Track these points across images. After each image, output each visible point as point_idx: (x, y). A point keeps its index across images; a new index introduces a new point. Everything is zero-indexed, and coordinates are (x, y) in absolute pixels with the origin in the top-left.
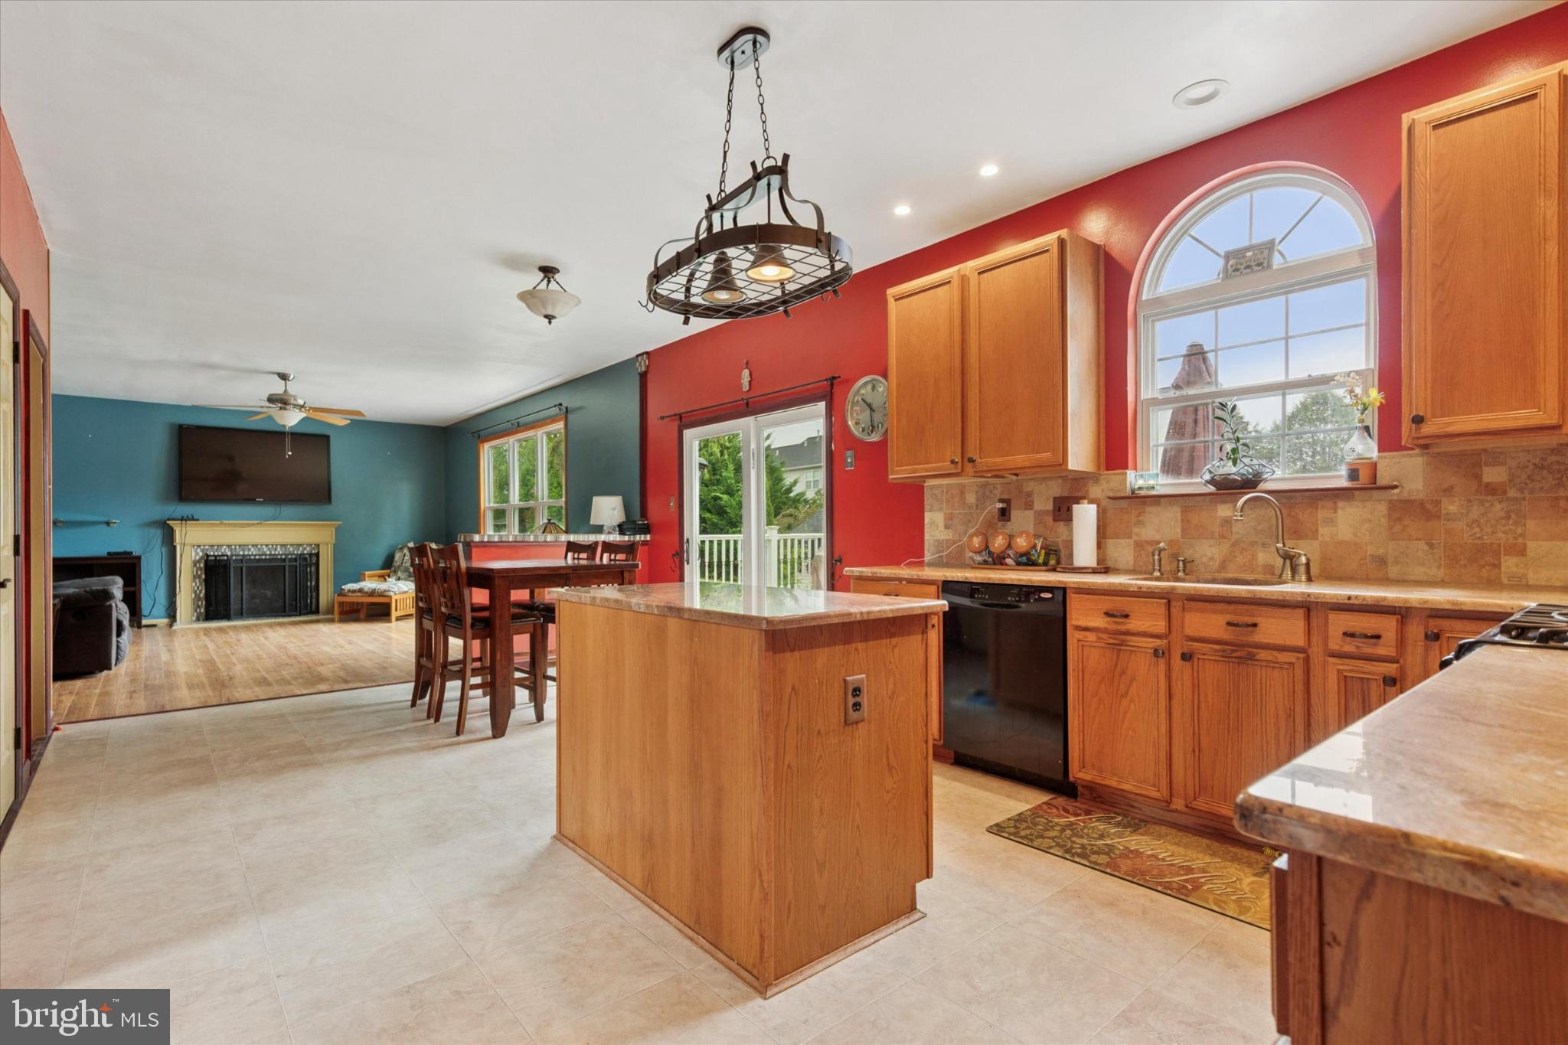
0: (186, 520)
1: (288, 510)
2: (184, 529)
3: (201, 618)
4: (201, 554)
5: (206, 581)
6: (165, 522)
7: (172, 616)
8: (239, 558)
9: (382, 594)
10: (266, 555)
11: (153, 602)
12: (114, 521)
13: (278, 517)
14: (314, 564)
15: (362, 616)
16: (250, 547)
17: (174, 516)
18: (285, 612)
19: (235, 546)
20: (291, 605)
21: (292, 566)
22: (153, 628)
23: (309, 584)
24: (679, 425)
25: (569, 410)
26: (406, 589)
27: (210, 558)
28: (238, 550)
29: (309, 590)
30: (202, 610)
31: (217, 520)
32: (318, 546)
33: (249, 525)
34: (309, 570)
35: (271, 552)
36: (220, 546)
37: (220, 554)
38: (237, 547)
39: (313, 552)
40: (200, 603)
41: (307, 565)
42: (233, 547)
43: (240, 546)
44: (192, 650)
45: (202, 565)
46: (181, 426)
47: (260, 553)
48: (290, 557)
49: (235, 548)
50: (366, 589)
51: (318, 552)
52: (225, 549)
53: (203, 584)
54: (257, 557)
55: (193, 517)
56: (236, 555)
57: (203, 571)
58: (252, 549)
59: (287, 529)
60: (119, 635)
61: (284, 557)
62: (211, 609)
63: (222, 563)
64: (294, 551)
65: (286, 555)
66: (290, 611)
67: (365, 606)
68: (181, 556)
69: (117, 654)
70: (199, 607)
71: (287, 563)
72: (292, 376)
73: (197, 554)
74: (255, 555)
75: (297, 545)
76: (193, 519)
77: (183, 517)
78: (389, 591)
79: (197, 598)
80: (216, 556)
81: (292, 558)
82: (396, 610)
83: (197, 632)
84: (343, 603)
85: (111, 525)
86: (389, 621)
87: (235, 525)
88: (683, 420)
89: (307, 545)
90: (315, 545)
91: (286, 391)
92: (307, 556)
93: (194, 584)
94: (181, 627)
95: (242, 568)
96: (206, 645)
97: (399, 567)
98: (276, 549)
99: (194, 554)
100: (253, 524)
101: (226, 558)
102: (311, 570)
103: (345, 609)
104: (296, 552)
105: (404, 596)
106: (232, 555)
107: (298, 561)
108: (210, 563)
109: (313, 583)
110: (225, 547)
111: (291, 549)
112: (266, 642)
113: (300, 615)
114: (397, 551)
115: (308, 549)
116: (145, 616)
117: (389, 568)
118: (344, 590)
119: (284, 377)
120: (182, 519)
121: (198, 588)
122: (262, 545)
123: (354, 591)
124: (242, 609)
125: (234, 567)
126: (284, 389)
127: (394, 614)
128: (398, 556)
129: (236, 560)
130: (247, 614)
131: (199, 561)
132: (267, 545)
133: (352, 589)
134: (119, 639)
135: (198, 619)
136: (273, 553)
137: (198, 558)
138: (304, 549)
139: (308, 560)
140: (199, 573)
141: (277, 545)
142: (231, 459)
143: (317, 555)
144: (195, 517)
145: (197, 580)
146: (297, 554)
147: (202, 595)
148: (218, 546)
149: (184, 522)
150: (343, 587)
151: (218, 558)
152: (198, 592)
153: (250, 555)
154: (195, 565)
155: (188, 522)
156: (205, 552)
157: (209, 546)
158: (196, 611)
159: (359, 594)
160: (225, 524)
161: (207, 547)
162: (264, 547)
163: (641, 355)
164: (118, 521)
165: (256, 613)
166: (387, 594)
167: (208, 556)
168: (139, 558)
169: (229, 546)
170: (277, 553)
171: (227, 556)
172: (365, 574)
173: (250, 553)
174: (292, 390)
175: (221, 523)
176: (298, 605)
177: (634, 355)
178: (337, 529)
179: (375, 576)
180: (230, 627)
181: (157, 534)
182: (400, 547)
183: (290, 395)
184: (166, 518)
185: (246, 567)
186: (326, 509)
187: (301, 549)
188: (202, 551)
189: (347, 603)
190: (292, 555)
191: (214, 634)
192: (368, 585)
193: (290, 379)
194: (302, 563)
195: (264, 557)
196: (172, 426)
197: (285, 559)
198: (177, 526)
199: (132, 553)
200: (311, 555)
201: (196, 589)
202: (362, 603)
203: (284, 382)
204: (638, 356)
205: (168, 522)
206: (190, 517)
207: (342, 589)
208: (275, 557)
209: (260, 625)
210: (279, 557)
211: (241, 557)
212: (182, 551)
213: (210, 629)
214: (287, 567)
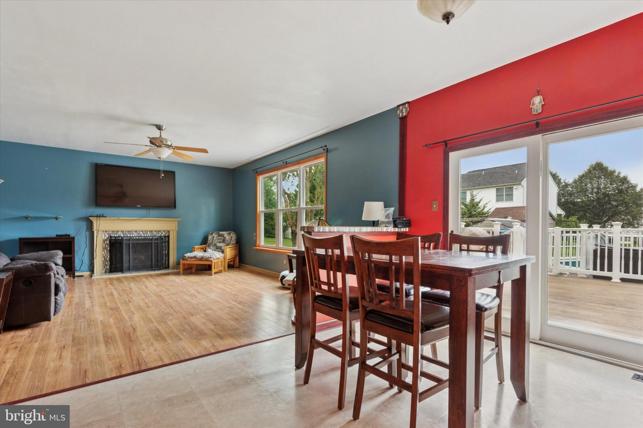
0: (99, 217)
1: (153, 212)
2: (98, 222)
3: (107, 271)
4: (107, 236)
5: (110, 251)
6: (88, 218)
7: (92, 270)
8: (127, 238)
9: (207, 259)
10: (142, 237)
11: (81, 263)
12: (60, 217)
13: (148, 216)
14: (167, 241)
15: (193, 271)
16: (133, 232)
17: (93, 214)
18: (152, 268)
19: (126, 231)
20: (155, 264)
21: (156, 242)
22: (81, 278)
23: (164, 252)
24: (444, 150)
25: (328, 150)
26: (219, 257)
27: (112, 238)
28: (127, 234)
29: (164, 256)
30: (108, 267)
31: (117, 217)
32: (169, 232)
33: (133, 220)
34: (164, 245)
35: (144, 235)
36: (117, 232)
37: (118, 236)
38: (127, 232)
39: (166, 235)
40: (107, 263)
41: (163, 242)
42: (125, 232)
43: (128, 231)
44: (104, 298)
45: (108, 242)
46: (96, 164)
47: (139, 235)
48: (154, 238)
49: (126, 233)
50: (198, 256)
51: (169, 235)
52: (120, 233)
53: (109, 252)
54: (137, 238)
55: (103, 215)
56: (126, 237)
57: (109, 246)
58: (135, 233)
59: (152, 222)
60: (56, 294)
61: (151, 238)
62: (113, 266)
63: (119, 241)
64: (156, 235)
65: (153, 237)
66: (154, 268)
67: (195, 265)
68: (97, 237)
69: (55, 307)
70: (106, 265)
71: (153, 241)
72: (164, 127)
73: (105, 235)
74: (136, 237)
75: (157, 231)
76: (103, 216)
77: (97, 215)
78: (211, 258)
79: (105, 260)
80: (115, 237)
81: (155, 238)
82: (214, 269)
83: (105, 280)
84: (185, 264)
85: (58, 219)
86: (211, 275)
87: (126, 220)
88: (448, 146)
89: (163, 231)
90: (167, 231)
91: (160, 136)
92: (163, 237)
93: (104, 253)
94: (96, 277)
95: (129, 244)
96: (112, 293)
97: (211, 243)
98: (147, 234)
99: (103, 236)
100: (135, 220)
101: (121, 238)
102: (165, 245)
103: (186, 267)
104: (157, 235)
105: (218, 260)
106: (124, 237)
107: (159, 240)
108: (112, 241)
109: (166, 252)
110: (120, 232)
111: (155, 233)
112: (147, 290)
113: (160, 269)
114: (209, 235)
115: (164, 233)
116: (77, 271)
117: (206, 244)
118: (186, 257)
119: (159, 128)
120: (97, 216)
121: (106, 254)
122: (139, 231)
123: (191, 258)
124: (129, 266)
125: (125, 243)
126: (159, 135)
127: (214, 271)
128: (210, 237)
129: (126, 239)
130: (132, 269)
131: (106, 240)
132: (142, 231)
133: (190, 256)
134: (57, 297)
135: (106, 272)
136: (145, 235)
137: (105, 238)
138: (162, 233)
139: (164, 239)
140: (106, 246)
141: (147, 231)
142: (121, 186)
143: (168, 237)
144: (104, 215)
145: (105, 250)
146: (158, 236)
147: (108, 259)
148: (116, 231)
149: (98, 218)
150: (185, 255)
151: (117, 238)
152: (106, 257)
153: (133, 237)
154: (104, 242)
155: (100, 218)
156: (110, 235)
157: (111, 231)
158: (105, 267)
159: (194, 259)
160: (120, 219)
161: (110, 232)
162: (141, 232)
163: (404, 104)
164: (62, 217)
165: (137, 269)
166: (210, 259)
167: (111, 237)
168: (73, 238)
169: (122, 232)
170: (147, 235)
171: (122, 237)
172: (195, 247)
173: (134, 236)
174: (164, 136)
175: (118, 219)
176: (159, 264)
177: (395, 105)
178: (179, 223)
179: (200, 249)
180: (123, 277)
181: (84, 225)
182: (211, 232)
183: (163, 139)
184: (89, 215)
185: (132, 243)
186: (173, 212)
187: (160, 233)
188: (108, 234)
189: (186, 264)
190: (155, 237)
191: (115, 282)
192: (199, 254)
193: (163, 129)
194: (161, 241)
195: (141, 238)
196: (92, 164)
197: (152, 239)
198: (94, 220)
199: (70, 235)
200: (165, 237)
201: (105, 255)
202: (194, 264)
203: (159, 131)
204: (399, 106)
205: (89, 218)
206: (102, 215)
207: (184, 256)
208: (146, 238)
209: (140, 276)
210: (149, 238)
211: (129, 238)
212: (97, 234)
213: (113, 278)
214: (153, 243)
